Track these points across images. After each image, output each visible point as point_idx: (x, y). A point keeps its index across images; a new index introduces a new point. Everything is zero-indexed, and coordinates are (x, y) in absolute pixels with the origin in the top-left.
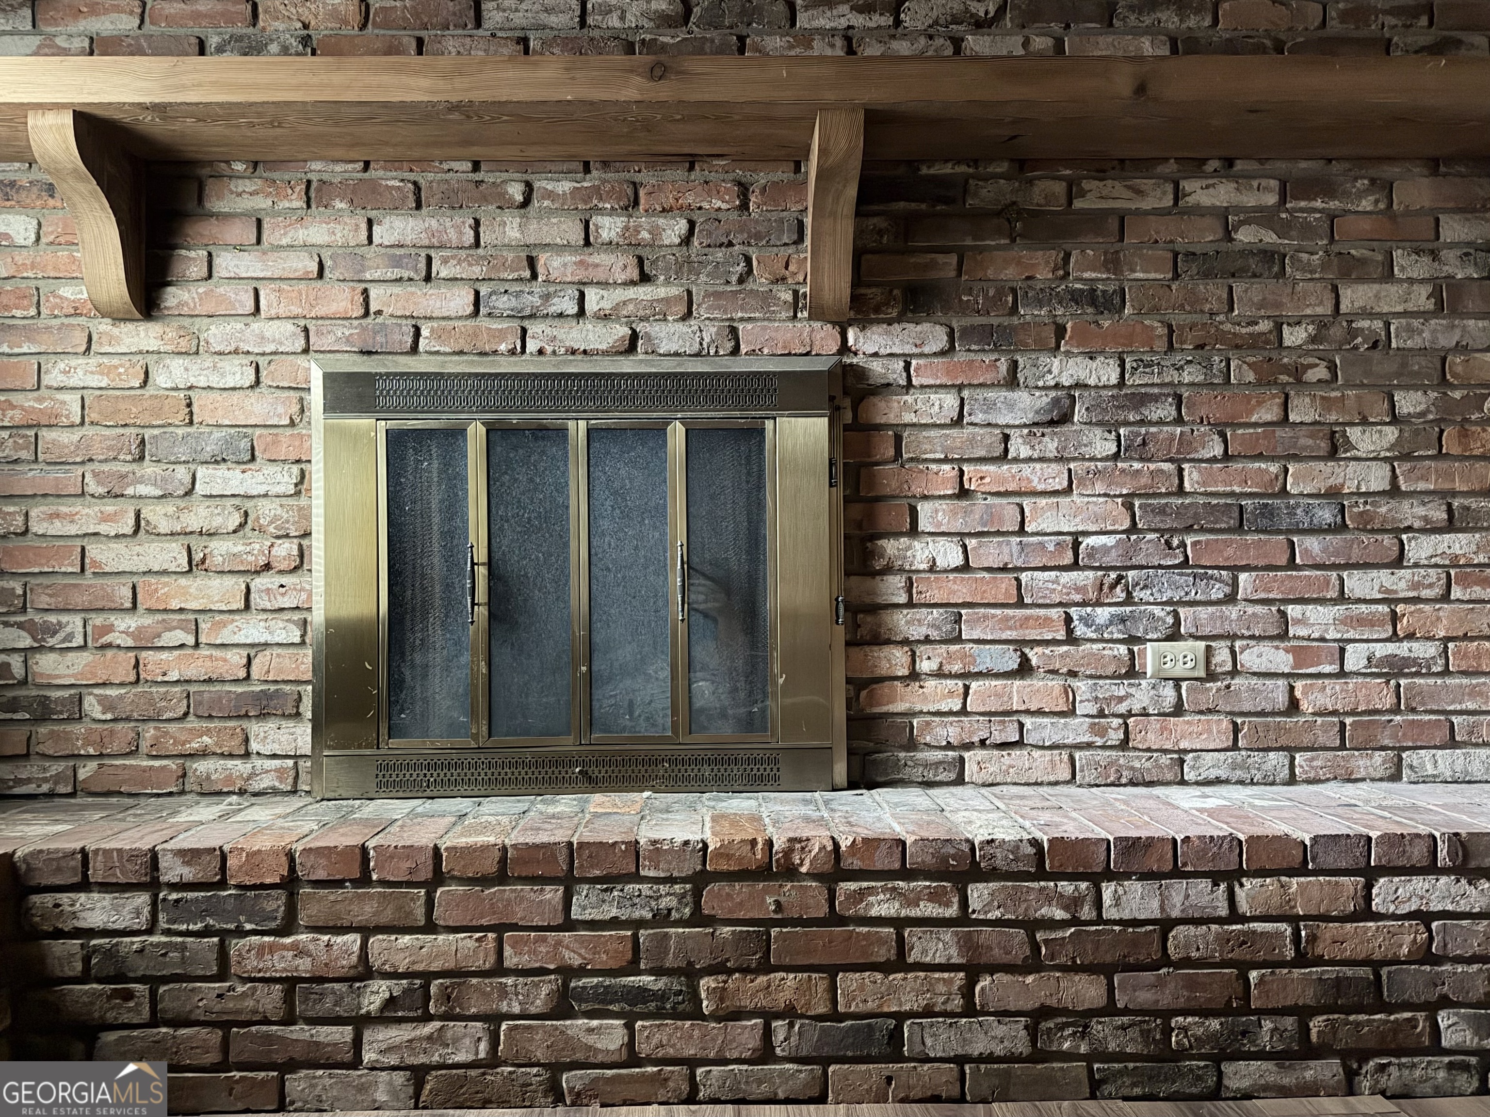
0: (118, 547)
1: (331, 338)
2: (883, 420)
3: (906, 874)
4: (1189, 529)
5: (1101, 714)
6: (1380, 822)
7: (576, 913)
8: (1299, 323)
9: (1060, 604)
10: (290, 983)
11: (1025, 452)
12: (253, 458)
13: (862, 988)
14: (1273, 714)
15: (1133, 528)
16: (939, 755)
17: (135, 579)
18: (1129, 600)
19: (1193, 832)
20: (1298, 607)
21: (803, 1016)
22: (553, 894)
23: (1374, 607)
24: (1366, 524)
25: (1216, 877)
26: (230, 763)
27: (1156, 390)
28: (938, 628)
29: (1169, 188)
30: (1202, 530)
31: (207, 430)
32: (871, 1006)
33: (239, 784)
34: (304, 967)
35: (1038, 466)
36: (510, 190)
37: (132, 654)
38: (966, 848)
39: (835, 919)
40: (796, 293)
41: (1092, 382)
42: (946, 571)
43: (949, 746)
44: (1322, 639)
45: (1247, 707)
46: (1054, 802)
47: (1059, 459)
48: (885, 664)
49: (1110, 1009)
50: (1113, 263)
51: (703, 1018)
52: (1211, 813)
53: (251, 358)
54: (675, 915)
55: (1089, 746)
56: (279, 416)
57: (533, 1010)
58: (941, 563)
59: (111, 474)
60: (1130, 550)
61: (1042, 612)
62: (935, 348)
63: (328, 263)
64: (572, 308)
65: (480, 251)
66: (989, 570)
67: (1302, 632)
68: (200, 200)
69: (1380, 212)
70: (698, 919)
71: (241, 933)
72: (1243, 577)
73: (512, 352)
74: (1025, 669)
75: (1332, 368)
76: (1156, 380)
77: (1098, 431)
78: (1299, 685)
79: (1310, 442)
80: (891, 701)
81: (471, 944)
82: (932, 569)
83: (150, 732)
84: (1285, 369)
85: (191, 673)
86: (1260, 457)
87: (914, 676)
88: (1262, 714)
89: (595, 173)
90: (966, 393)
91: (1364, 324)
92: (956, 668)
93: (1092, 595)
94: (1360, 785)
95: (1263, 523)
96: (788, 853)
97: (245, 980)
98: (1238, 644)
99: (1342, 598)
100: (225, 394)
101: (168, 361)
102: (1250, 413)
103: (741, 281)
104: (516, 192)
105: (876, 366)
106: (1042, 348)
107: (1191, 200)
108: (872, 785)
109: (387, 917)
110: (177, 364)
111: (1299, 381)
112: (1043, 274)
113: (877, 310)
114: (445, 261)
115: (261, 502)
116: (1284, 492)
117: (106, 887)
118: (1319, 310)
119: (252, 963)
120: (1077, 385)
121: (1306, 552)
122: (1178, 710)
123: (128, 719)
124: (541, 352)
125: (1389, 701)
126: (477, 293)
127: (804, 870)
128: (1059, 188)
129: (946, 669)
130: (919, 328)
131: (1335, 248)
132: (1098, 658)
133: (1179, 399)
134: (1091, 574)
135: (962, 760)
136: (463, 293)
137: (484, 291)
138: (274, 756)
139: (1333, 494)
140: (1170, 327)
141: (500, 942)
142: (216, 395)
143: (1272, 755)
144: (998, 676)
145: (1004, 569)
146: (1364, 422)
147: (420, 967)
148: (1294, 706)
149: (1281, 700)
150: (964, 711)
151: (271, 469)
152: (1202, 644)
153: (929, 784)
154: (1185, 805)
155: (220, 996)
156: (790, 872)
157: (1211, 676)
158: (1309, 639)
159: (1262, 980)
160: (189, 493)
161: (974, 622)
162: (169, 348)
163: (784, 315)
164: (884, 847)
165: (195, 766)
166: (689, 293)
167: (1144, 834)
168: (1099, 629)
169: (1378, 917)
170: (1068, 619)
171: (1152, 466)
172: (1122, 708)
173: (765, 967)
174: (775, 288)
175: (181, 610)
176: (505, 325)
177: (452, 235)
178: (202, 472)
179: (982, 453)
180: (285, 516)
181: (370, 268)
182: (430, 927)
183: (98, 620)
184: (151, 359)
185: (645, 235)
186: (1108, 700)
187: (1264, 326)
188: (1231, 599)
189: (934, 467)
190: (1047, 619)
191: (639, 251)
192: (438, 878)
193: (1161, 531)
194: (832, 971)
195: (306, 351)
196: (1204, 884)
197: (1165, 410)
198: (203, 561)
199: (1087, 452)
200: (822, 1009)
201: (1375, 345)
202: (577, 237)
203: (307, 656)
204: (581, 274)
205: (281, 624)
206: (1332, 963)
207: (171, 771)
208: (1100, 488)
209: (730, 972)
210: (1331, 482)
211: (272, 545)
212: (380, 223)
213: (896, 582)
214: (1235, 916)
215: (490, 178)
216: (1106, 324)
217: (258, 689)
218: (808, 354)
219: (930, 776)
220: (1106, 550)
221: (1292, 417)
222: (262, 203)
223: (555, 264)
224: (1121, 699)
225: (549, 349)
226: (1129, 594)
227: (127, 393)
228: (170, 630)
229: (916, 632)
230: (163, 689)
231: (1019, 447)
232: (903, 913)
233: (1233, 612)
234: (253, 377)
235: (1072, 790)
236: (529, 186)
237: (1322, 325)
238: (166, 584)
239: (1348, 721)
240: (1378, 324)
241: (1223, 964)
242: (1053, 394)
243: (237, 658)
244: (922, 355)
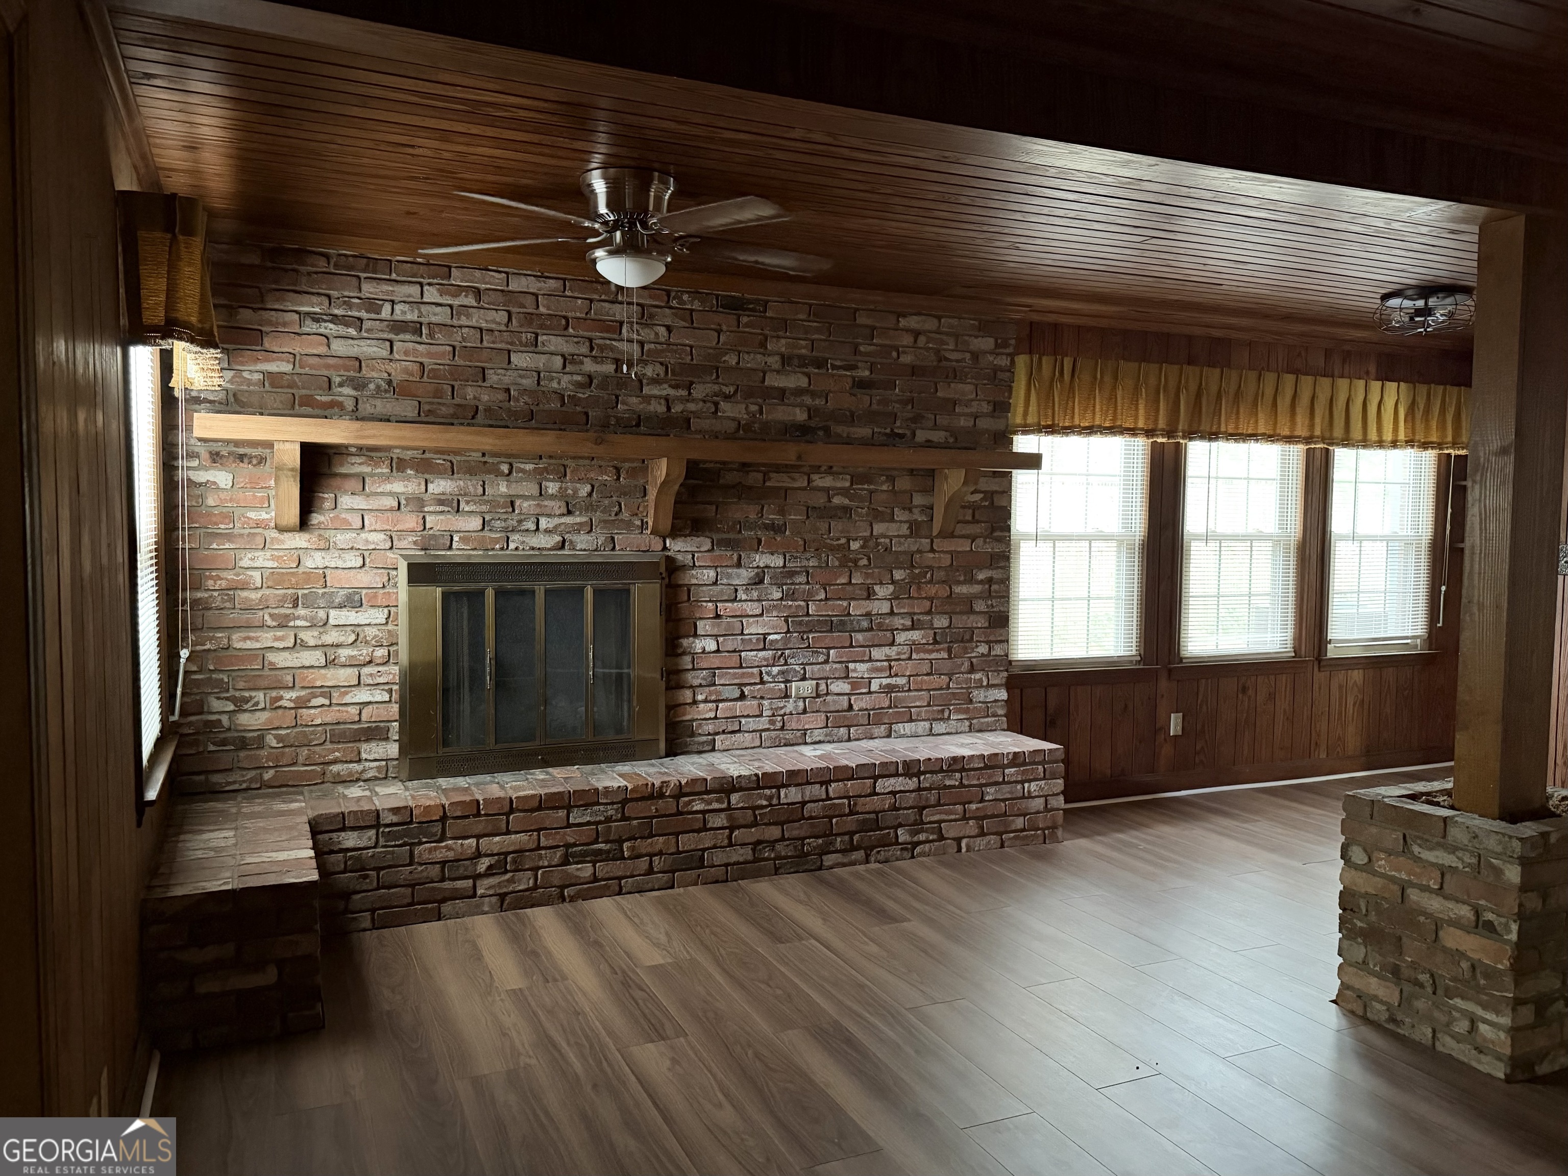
0: (286, 654)
1: (406, 542)
2: (681, 582)
3: (707, 792)
4: (811, 631)
5: (773, 715)
6: (880, 757)
7: (571, 821)
8: (856, 540)
9: (758, 667)
10: (443, 863)
11: (744, 597)
12: (361, 605)
13: (689, 840)
14: (842, 711)
15: (788, 632)
16: (704, 738)
17: (294, 671)
18: (786, 664)
19: (814, 766)
20: (853, 664)
21: (666, 854)
22: (562, 813)
23: (882, 663)
24: (881, 627)
25: (822, 783)
26: (351, 766)
27: (798, 569)
28: (705, 680)
29: (806, 478)
30: (816, 632)
31: (335, 590)
32: (693, 847)
33: (356, 776)
34: (451, 855)
35: (749, 603)
36: (502, 468)
37: (293, 711)
38: (730, 779)
39: (679, 813)
40: (642, 521)
41: (772, 565)
42: (709, 653)
43: (709, 734)
44: (862, 678)
45: (832, 709)
46: (756, 757)
47: (759, 600)
48: (682, 698)
49: (783, 839)
50: (782, 512)
51: (624, 859)
52: (820, 757)
53: (360, 552)
54: (614, 817)
55: (768, 730)
56: (377, 583)
57: (553, 863)
58: (707, 649)
59: (279, 615)
60: (786, 640)
61: (750, 670)
62: (706, 549)
63: (403, 502)
64: (533, 527)
65: (485, 497)
66: (728, 652)
67: (855, 675)
68: (330, 465)
69: (890, 491)
70: (624, 818)
71: (420, 843)
72: (832, 652)
73: (502, 549)
74: (742, 697)
75: (869, 559)
76: (799, 565)
77: (775, 588)
78: (853, 698)
79: (860, 592)
80: (684, 715)
81: (527, 838)
82: (704, 652)
83: (305, 752)
84: (851, 560)
85: (328, 719)
86: (840, 599)
87: (695, 702)
88: (838, 711)
89: (544, 460)
90: (719, 570)
91: (882, 540)
92: (713, 698)
93: (771, 662)
94: (876, 740)
95: (840, 628)
96: (661, 788)
97: (421, 864)
98: (829, 681)
99: (870, 660)
100: (346, 571)
101: (312, 554)
102: (836, 580)
103: (616, 515)
104: (505, 468)
105: (679, 557)
106: (752, 549)
107: (815, 484)
108: (675, 755)
109: (489, 829)
110: (318, 555)
111: (856, 565)
112: (753, 516)
113: (680, 530)
114: (468, 503)
115: (366, 628)
116: (849, 614)
117: (353, 829)
118: (865, 534)
119: (426, 856)
120: (767, 567)
121: (857, 641)
122: (805, 711)
123: (291, 746)
124: (517, 549)
125: (887, 704)
126: (484, 519)
127: (667, 794)
128: (760, 476)
129: (709, 698)
130: (699, 539)
131: (872, 506)
132: (772, 690)
133: (808, 573)
134: (770, 652)
135: (714, 740)
136: (477, 519)
137: (487, 518)
138: (376, 760)
139: (868, 614)
140: (805, 541)
141: (539, 835)
142: (340, 571)
143: (842, 729)
144: (731, 700)
145: (735, 651)
146: (881, 583)
147: (504, 850)
148: (850, 707)
149: (845, 705)
150: (716, 718)
151: (373, 612)
152: (814, 682)
153: (700, 752)
154: (808, 754)
155: (411, 873)
156: (661, 795)
157: (818, 696)
158: (857, 678)
159: (837, 821)
160: (325, 624)
161: (720, 677)
162: (314, 547)
163: (637, 532)
164: (699, 782)
165: (331, 768)
166: (591, 520)
167: (796, 768)
168: (774, 677)
169: (878, 794)
170: (761, 673)
171: (796, 603)
172: (782, 712)
173: (651, 836)
174: (633, 518)
175: (322, 686)
176: (498, 535)
177: (471, 489)
178: (333, 613)
179: (726, 598)
180: (381, 635)
181: (427, 506)
182: (508, 832)
183: (274, 694)
184: (301, 552)
185: (570, 492)
186: (776, 709)
187: (843, 541)
188: (826, 662)
189: (704, 604)
190: (752, 673)
191: (566, 499)
192: (512, 811)
193: (800, 632)
194: (677, 834)
195: (391, 548)
196: (818, 786)
197: (802, 579)
198: (334, 660)
199: (770, 597)
200: (673, 850)
201: (886, 550)
202: (536, 492)
203: (395, 708)
204: (538, 511)
205: (379, 692)
206: (862, 813)
207: (317, 772)
208: (775, 614)
209: (636, 839)
210: (868, 609)
211: (373, 651)
212: (432, 482)
213: (688, 659)
214: (828, 798)
215: (490, 460)
216: (779, 539)
217: (366, 726)
218: (648, 551)
219: (701, 748)
220: (776, 641)
221: (853, 581)
222: (366, 469)
223: (525, 505)
224: (782, 708)
225: (521, 547)
226: (786, 661)
227: (288, 570)
228: (316, 697)
229: (696, 682)
230: (311, 729)
231: (742, 595)
232: (706, 808)
233: (827, 667)
234: (362, 563)
235: (761, 750)
236: (511, 465)
237: (866, 540)
238: (312, 673)
239: (872, 713)
240: (888, 541)
241: (823, 817)
242: (756, 570)
243: (354, 710)
244: (700, 552)
